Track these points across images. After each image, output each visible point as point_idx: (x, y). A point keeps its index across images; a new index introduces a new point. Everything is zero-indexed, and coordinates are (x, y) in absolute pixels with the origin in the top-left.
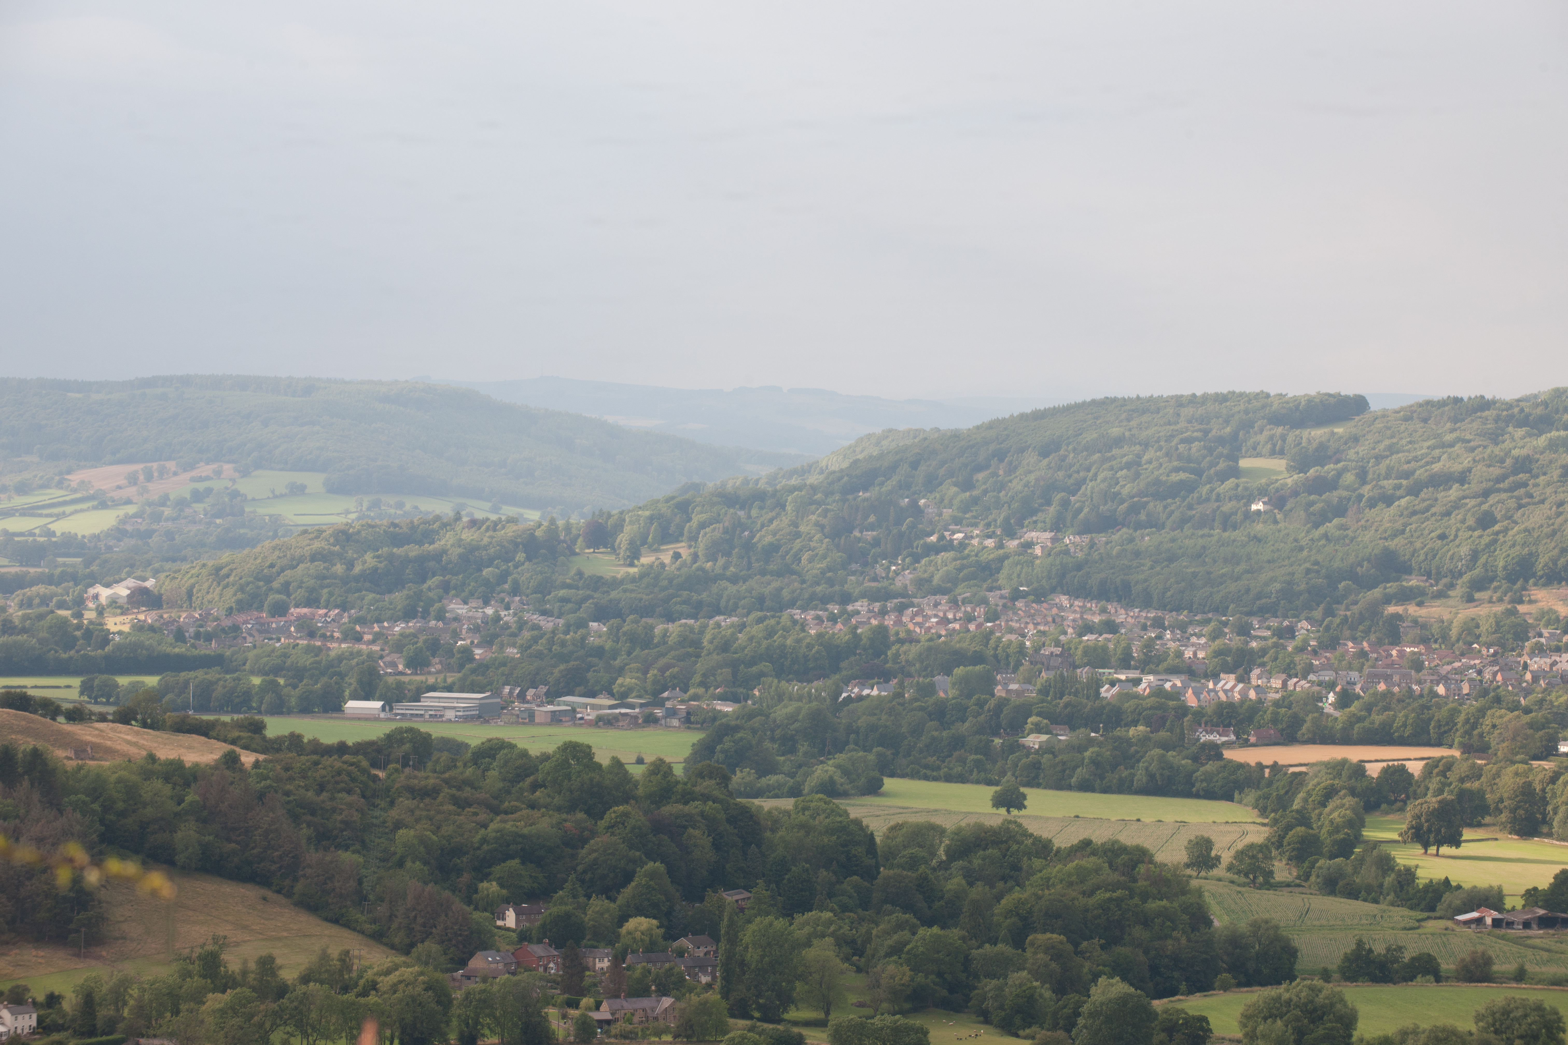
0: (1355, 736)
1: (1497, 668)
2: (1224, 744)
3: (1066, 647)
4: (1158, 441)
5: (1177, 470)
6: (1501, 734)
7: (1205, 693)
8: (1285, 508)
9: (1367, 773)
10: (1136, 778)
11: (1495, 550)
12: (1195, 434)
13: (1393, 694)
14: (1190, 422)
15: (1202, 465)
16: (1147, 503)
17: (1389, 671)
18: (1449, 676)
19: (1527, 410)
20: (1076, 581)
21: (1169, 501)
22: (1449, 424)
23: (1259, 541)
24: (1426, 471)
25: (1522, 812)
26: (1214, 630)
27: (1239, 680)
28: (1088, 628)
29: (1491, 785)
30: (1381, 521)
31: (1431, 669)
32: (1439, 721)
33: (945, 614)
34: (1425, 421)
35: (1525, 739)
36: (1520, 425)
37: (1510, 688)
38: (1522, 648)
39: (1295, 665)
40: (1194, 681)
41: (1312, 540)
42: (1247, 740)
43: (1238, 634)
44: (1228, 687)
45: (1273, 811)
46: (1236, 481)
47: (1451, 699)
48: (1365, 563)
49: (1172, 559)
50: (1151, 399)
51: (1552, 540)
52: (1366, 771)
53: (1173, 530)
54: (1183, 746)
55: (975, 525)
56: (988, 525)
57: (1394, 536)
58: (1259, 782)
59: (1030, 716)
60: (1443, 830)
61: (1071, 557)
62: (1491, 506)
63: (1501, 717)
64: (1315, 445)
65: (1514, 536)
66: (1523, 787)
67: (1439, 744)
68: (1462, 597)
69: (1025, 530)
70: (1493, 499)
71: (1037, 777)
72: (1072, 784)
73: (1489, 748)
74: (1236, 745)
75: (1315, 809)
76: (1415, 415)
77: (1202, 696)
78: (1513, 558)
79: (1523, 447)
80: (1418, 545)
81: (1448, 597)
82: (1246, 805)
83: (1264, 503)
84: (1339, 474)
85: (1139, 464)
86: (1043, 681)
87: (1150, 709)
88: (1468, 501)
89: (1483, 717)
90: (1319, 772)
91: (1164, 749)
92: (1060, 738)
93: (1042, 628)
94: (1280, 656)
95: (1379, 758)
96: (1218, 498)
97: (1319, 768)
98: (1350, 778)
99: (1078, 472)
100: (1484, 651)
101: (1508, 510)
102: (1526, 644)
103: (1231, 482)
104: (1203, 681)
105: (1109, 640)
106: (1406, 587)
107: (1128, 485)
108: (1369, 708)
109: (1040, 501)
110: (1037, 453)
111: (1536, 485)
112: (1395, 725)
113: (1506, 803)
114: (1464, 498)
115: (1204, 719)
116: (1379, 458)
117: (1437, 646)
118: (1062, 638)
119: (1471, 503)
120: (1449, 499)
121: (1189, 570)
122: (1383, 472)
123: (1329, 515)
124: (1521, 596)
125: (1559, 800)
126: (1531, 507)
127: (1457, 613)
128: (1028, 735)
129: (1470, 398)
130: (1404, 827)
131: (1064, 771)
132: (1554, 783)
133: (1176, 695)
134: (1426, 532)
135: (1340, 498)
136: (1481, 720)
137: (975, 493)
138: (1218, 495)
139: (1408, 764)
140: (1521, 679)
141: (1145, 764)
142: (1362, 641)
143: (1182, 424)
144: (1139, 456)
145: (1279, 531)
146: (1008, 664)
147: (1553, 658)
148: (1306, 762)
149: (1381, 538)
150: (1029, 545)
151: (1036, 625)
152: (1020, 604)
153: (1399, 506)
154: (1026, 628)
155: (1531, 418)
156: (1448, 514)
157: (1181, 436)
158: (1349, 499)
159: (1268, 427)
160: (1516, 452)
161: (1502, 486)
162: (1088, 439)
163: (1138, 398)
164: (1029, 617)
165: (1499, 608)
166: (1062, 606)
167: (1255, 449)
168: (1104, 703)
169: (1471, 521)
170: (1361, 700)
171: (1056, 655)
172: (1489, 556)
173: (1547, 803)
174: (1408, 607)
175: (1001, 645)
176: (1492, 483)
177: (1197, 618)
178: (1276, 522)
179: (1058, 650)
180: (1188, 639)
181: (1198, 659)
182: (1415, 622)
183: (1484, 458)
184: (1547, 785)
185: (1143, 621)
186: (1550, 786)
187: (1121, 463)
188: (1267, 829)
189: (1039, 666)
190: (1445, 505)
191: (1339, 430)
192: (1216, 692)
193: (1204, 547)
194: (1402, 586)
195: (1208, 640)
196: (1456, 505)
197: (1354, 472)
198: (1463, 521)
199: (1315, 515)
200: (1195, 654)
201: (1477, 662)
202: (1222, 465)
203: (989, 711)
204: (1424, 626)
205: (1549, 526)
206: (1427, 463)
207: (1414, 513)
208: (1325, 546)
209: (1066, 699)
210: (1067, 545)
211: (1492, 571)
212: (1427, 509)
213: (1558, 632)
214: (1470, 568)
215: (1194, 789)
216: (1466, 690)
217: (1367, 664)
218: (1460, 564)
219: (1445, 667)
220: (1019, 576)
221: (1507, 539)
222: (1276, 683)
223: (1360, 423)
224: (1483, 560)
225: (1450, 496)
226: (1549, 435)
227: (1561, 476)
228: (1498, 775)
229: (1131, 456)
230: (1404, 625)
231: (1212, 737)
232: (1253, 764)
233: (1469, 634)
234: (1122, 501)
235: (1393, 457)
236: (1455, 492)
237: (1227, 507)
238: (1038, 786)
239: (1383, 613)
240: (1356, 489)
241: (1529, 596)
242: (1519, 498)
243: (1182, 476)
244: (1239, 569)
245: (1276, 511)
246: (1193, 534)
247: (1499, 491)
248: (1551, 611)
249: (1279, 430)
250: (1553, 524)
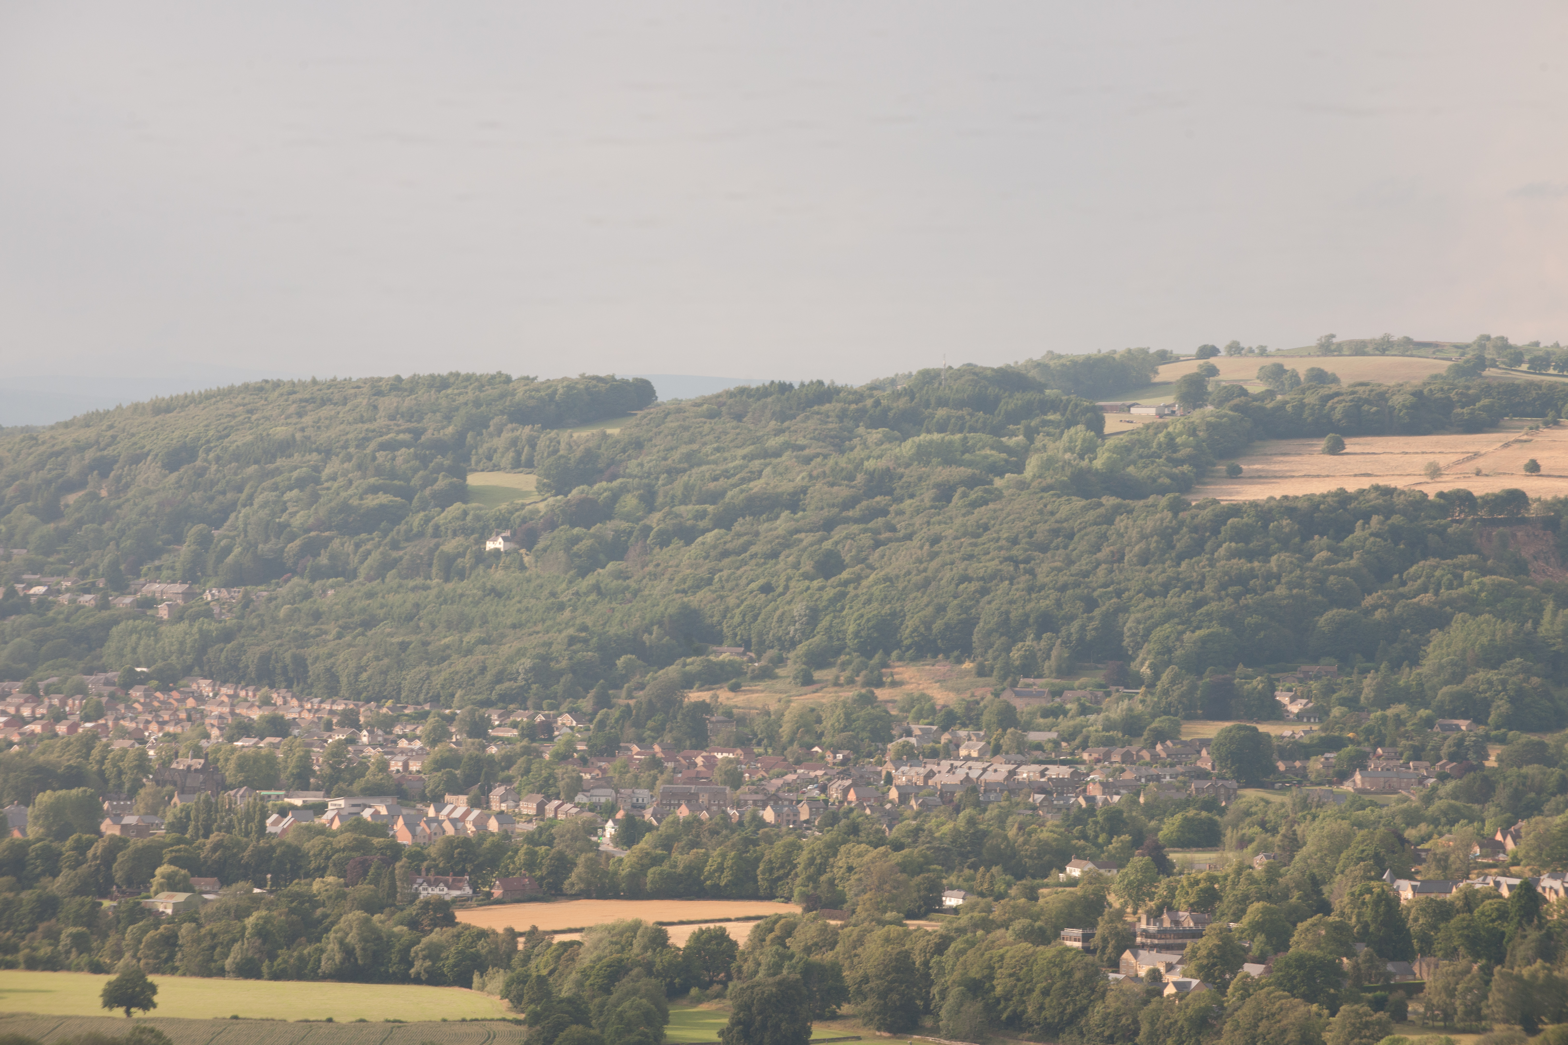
0: (649, 886)
1: (848, 782)
2: (455, 900)
3: (210, 757)
4: (345, 447)
5: (374, 490)
6: (860, 880)
7: (423, 825)
8: (536, 547)
9: (670, 942)
10: (324, 957)
11: (843, 608)
12: (401, 436)
13: (701, 823)
14: (392, 418)
15: (412, 483)
16: (330, 539)
17: (693, 788)
18: (780, 794)
19: (884, 402)
20: (223, 657)
21: (364, 536)
22: (773, 423)
23: (499, 595)
24: (742, 491)
25: (895, 997)
26: (434, 729)
27: (474, 804)
28: (244, 729)
29: (850, 957)
30: (677, 566)
31: (753, 784)
32: (770, 861)
33: (18, 710)
34: (739, 417)
35: (894, 888)
36: (874, 424)
37: (868, 811)
38: (884, 752)
39: (556, 779)
40: (406, 806)
41: (577, 594)
42: (489, 895)
43: (470, 735)
44: (457, 814)
45: (532, 1001)
46: (464, 506)
47: (784, 829)
48: (655, 628)
49: (369, 623)
50: (333, 384)
51: (924, 593)
52: (668, 939)
53: (370, 579)
54: (394, 905)
55: (64, 573)
56: (84, 574)
57: (697, 587)
58: (510, 958)
59: (160, 864)
60: (784, 1026)
61: (216, 621)
62: (837, 543)
63: (860, 855)
64: (578, 453)
65: (869, 587)
66: (897, 960)
67: (770, 896)
68: (795, 678)
69: (142, 580)
70: (838, 533)
71: (171, 957)
72: (227, 967)
73: (844, 901)
74: (474, 903)
75: (594, 997)
76: (724, 409)
77: (419, 829)
78: (868, 620)
79: (880, 457)
80: (732, 601)
81: (775, 677)
82: (490, 993)
83: (505, 539)
84: (615, 497)
85: (317, 481)
86: (177, 811)
87: (344, 850)
88: (803, 535)
89: (835, 855)
90: (600, 940)
91: (366, 911)
92: (206, 896)
93: (170, 729)
94: (534, 767)
95: (684, 919)
96: (437, 532)
97: (599, 935)
98: (645, 948)
99: (224, 493)
100: (829, 757)
101: (860, 549)
102: (889, 746)
103: (456, 508)
104: (419, 806)
105: (276, 746)
106: (716, 664)
107: (302, 513)
108: (667, 844)
109: (165, 536)
110: (159, 464)
111: (901, 513)
112: (707, 868)
113: (872, 985)
114: (797, 531)
115: (425, 864)
116: (672, 473)
117: (761, 750)
118: (204, 743)
119: (807, 539)
120: (775, 533)
121: (395, 640)
122: (679, 493)
123: (602, 556)
124: (881, 676)
125: (949, 979)
126: (893, 545)
127: (789, 701)
128: (156, 893)
129: (802, 385)
130: (725, 1021)
131: (213, 948)
132: (941, 953)
133: (381, 828)
134: (743, 581)
135: (616, 531)
136: (831, 860)
137: (64, 524)
138: (437, 527)
139: (728, 926)
140: (883, 798)
141: (339, 935)
142: (652, 744)
143: (381, 421)
144: (317, 469)
145: (529, 581)
146: (120, 786)
147: (929, 767)
148: (578, 926)
149: (677, 592)
150: (150, 603)
151: (162, 724)
152: (136, 693)
153: (703, 543)
154: (147, 729)
155: (891, 414)
156: (774, 555)
157: (380, 439)
158: (630, 533)
159: (510, 426)
160: (870, 464)
161: (850, 513)
162: (239, 443)
163: (314, 382)
164: (150, 713)
165: (849, 694)
166: (201, 695)
167: (489, 458)
168: (274, 842)
169: (807, 566)
170: (655, 832)
171: (196, 770)
172: (835, 617)
173: (932, 983)
174: (718, 692)
175: (110, 756)
176: (837, 510)
177: (407, 711)
178: (523, 567)
179: (198, 763)
180: (395, 742)
181: (411, 773)
182: (728, 714)
183: (824, 472)
184: (932, 957)
185: (326, 716)
186: (936, 958)
187: (289, 479)
188: (523, 1028)
189: (169, 787)
190: (770, 542)
191: (614, 431)
192: (440, 823)
193: (417, 606)
194: (709, 661)
195: (425, 744)
196: (786, 542)
197: (636, 493)
198: (796, 566)
199: (580, 557)
200: (406, 765)
201: (820, 773)
202: (442, 483)
203: (95, 857)
204: (741, 721)
205: (919, 572)
206: (743, 481)
207: (725, 554)
208: (595, 603)
209: (214, 837)
210: (208, 603)
211: (839, 639)
212: (744, 548)
213: (935, 728)
214: (807, 635)
215: (412, 971)
216: (804, 815)
217: (661, 778)
218: (792, 629)
219: (774, 781)
220: (134, 650)
221: (859, 591)
222: (528, 807)
223: (645, 421)
224: (825, 622)
225: (776, 528)
226: (916, 439)
227: (934, 499)
228: (860, 942)
229: (304, 469)
230: (714, 719)
231: (436, 891)
232: (500, 930)
233: (807, 732)
234: (292, 538)
235: (694, 471)
236: (783, 523)
237: (450, 546)
238: (174, 971)
239: (682, 701)
240: (639, 519)
241: (892, 675)
242: (876, 532)
243: (383, 498)
244: (471, 637)
245: (523, 551)
246: (400, 586)
247: (847, 521)
248: (924, 697)
249: (526, 431)
250: (925, 570)
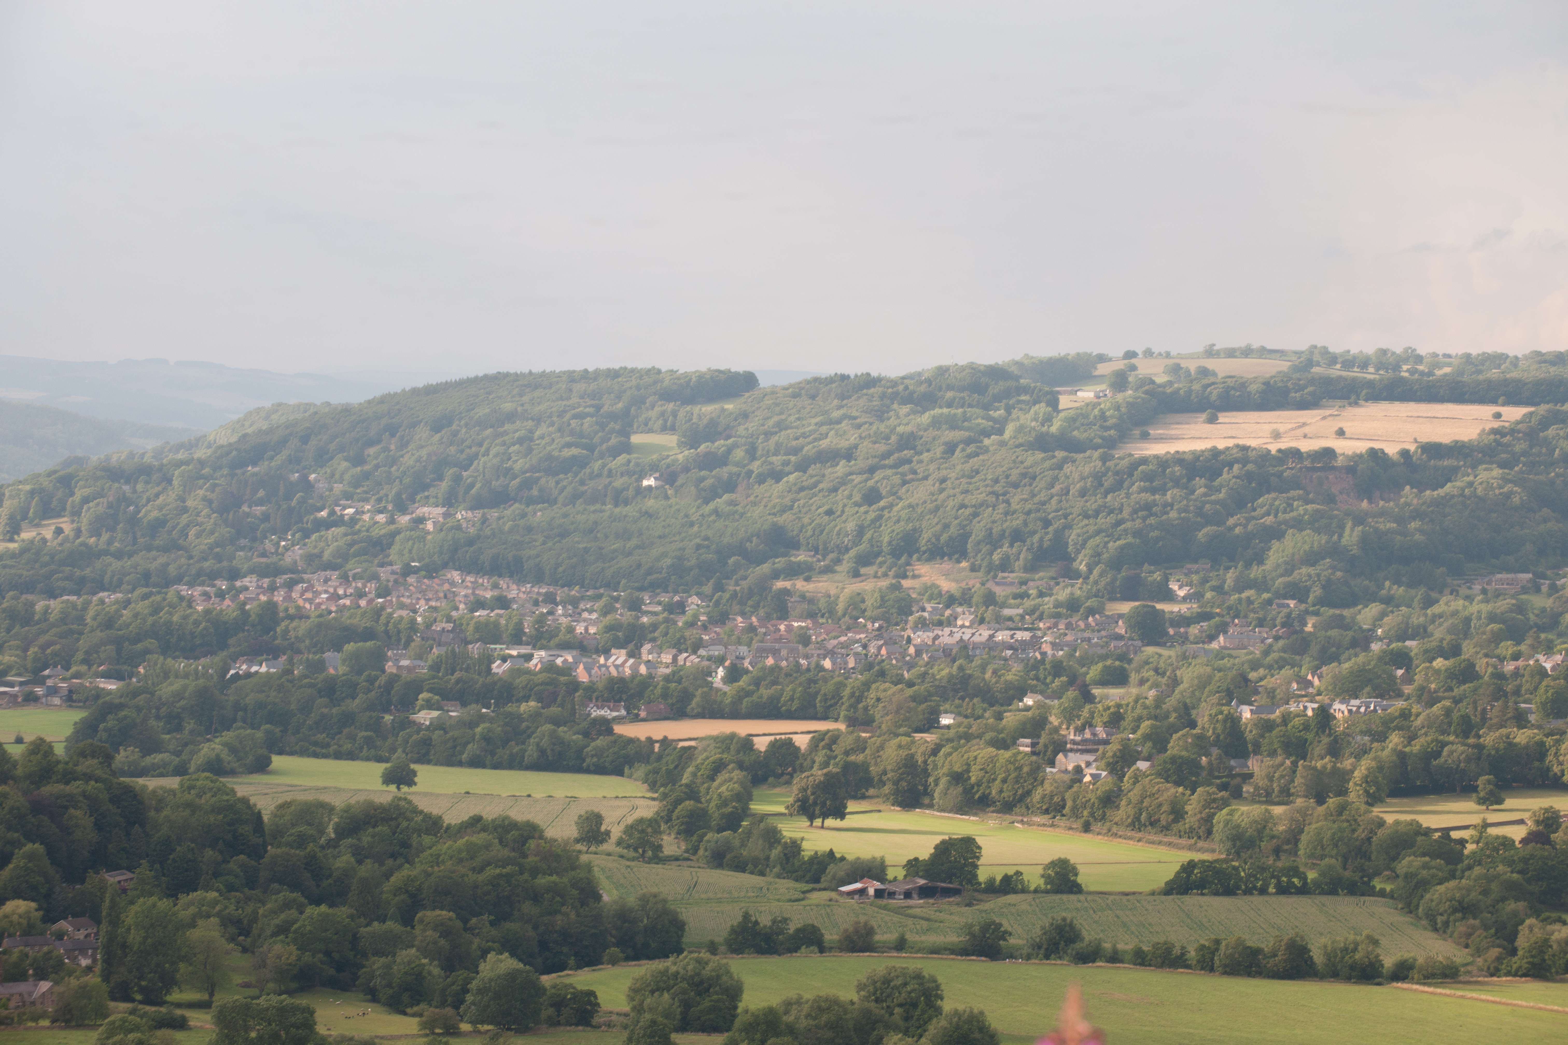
0: (743, 710)
1: (881, 642)
2: (615, 719)
3: (457, 623)
4: (550, 416)
5: (569, 445)
6: (885, 707)
7: (596, 668)
8: (676, 484)
9: (755, 747)
10: (526, 754)
11: (881, 526)
12: (587, 410)
13: (781, 669)
14: (582, 397)
15: (594, 441)
16: (539, 478)
17: (777, 646)
18: (836, 650)
19: (911, 388)
20: (468, 556)
21: (562, 476)
22: (836, 401)
23: (651, 516)
24: (814, 447)
25: (904, 784)
26: (605, 606)
27: (631, 655)
28: (480, 604)
29: (875, 758)
30: (770, 497)
31: (817, 643)
32: (825, 695)
33: (335, 590)
34: (813, 397)
35: (908, 712)
36: (904, 402)
37: (894, 662)
38: (906, 622)
39: (685, 639)
40: (586, 656)
41: (702, 515)
42: (637, 715)
43: (630, 610)
44: (619, 662)
45: (662, 785)
46: (628, 456)
47: (837, 673)
48: (754, 538)
49: (564, 534)
50: (543, 374)
51: (935, 516)
52: (754, 745)
53: (565, 505)
54: (574, 722)
55: (366, 500)
56: (379, 500)
57: (783, 511)
58: (649, 757)
59: (421, 692)
60: (828, 803)
61: (463, 532)
62: (877, 482)
63: (885, 690)
64: (705, 421)
65: (898, 512)
66: (905, 760)
67: (825, 718)
68: (848, 572)
69: (416, 505)
70: (878, 475)
71: (427, 753)
72: (463, 760)
74: (627, 720)
75: (703, 783)
76: (803, 392)
77: (593, 672)
78: (898, 534)
79: (907, 424)
80: (806, 520)
81: (833, 572)
82: (636, 780)
83: (656, 479)
84: (729, 450)
85: (531, 440)
86: (434, 657)
87: (541, 684)
88: (854, 477)
89: (868, 690)
90: (708, 746)
91: (555, 725)
92: (451, 714)
93: (433, 604)
94: (671, 631)
95: (766, 732)
96: (610, 474)
97: (708, 742)
98: (738, 752)
99: (470, 447)
100: (869, 625)
101: (893, 487)
102: (910, 618)
103: (622, 458)
104: (594, 656)
105: (501, 616)
106: (794, 562)
107: (521, 461)
108: (757, 682)
109: (432, 476)
110: (429, 428)
111: (920, 462)
112: (783, 699)
113: (889, 776)
114: (851, 474)
115: (595, 694)
116: (768, 434)
117: (824, 621)
118: (454, 613)
119: (857, 479)
120: (836, 475)
121: (581, 546)
122: (772, 448)
123: (720, 491)
124: (906, 571)
125: (940, 772)
126: (915, 483)
127: (844, 588)
128: (419, 711)
129: (856, 376)
130: (791, 800)
131: (455, 747)
132: (935, 755)
133: (567, 670)
134: (814, 508)
135: (730, 474)
136: (866, 694)
137: (367, 468)
138: (610, 471)
139: (794, 737)
140: (904, 653)
141: (536, 740)
142: (751, 616)
143: (575, 400)
144: (531, 432)
145: (670, 506)
146: (399, 640)
147: (936, 632)
148: (696, 736)
149: (769, 514)
150: (421, 520)
151: (428, 600)
152: (411, 579)
153: (788, 482)
154: (418, 604)
155: (915, 396)
156: (835, 490)
157: (573, 412)
158: (739, 475)
159: (660, 403)
160: (900, 429)
161: (887, 462)
162: (481, 414)
163: (530, 373)
164: (420, 592)
165: (884, 583)
166: (453, 581)
167: (646, 425)
168: (496, 678)
169: (857, 497)
170: (749, 675)
171: (448, 631)
172: (875, 532)
173: (929, 775)
174: (796, 582)
175: (392, 621)
176: (878, 460)
177: (588, 593)
178: (667, 498)
179: (450, 626)
180: (580, 614)
181: (590, 634)
182: (803, 597)
183: (870, 434)
184: (929, 758)
185: (535, 596)
186: (932, 758)
187: (513, 438)
188: (656, 803)
189: (431, 642)
190: (833, 481)
191: (729, 407)
192: (608, 668)
193: (595, 523)
194: (790, 561)
195: (600, 615)
196: (843, 481)
197: (744, 448)
198: (850, 497)
199: (705, 491)
200: (586, 629)
201: (863, 636)
202: (614, 441)
203: (380, 687)
204: (811, 601)
205: (932, 502)
206: (815, 440)
207: (802, 489)
208: (715, 521)
209: (457, 675)
210: (459, 521)
211: (878, 547)
212: (815, 485)
213: (941, 606)
214: (856, 544)
215: (585, 764)
216: (851, 664)
217: (756, 639)
218: (846, 540)
219: (831, 641)
220: (410, 551)
221: (892, 514)
222: (667, 658)
223: (750, 400)
224: (868, 535)
225: (837, 472)
226: (932, 412)
227: (944, 453)
228: (881, 747)
229: (523, 431)
230: (793, 600)
231: (602, 713)
232: (643, 738)
233: (855, 608)
234: (515, 477)
235: (782, 433)
236: (841, 468)
237: (619, 483)
238: (429, 762)
239: (771, 588)
240: (745, 466)
241: (913, 570)
242: (903, 475)
243: (575, 451)
244: (631, 544)
245: (667, 487)
246: (585, 510)
247: (884, 467)
248: (934, 586)
249: (671, 406)
250: (936, 500)
